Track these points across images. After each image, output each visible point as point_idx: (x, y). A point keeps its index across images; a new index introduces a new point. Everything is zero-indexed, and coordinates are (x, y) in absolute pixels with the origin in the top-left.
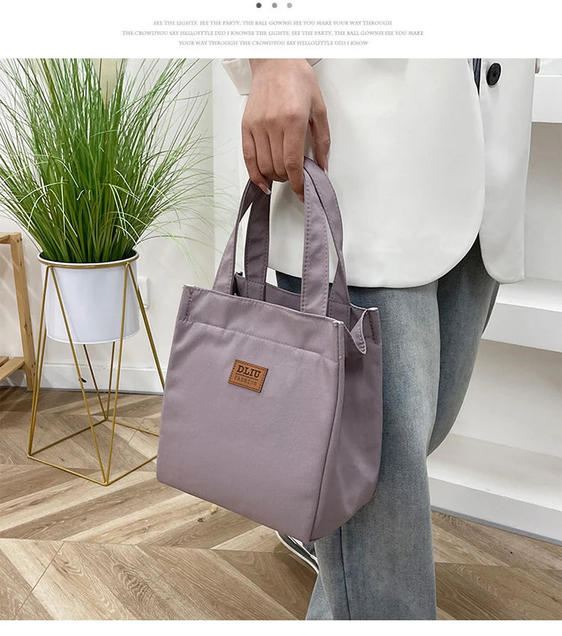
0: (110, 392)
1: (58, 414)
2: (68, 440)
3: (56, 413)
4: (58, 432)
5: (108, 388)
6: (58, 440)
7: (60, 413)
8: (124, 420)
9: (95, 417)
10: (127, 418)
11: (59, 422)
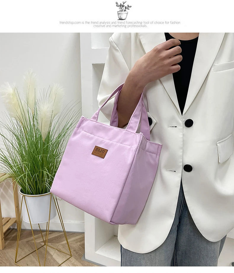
0: (46, 231)
1: (28, 242)
2: (30, 255)
3: (27, 241)
4: (27, 251)
5: (46, 229)
6: (27, 255)
7: (28, 241)
8: (52, 244)
9: (41, 243)
10: (53, 244)
11: (27, 246)
